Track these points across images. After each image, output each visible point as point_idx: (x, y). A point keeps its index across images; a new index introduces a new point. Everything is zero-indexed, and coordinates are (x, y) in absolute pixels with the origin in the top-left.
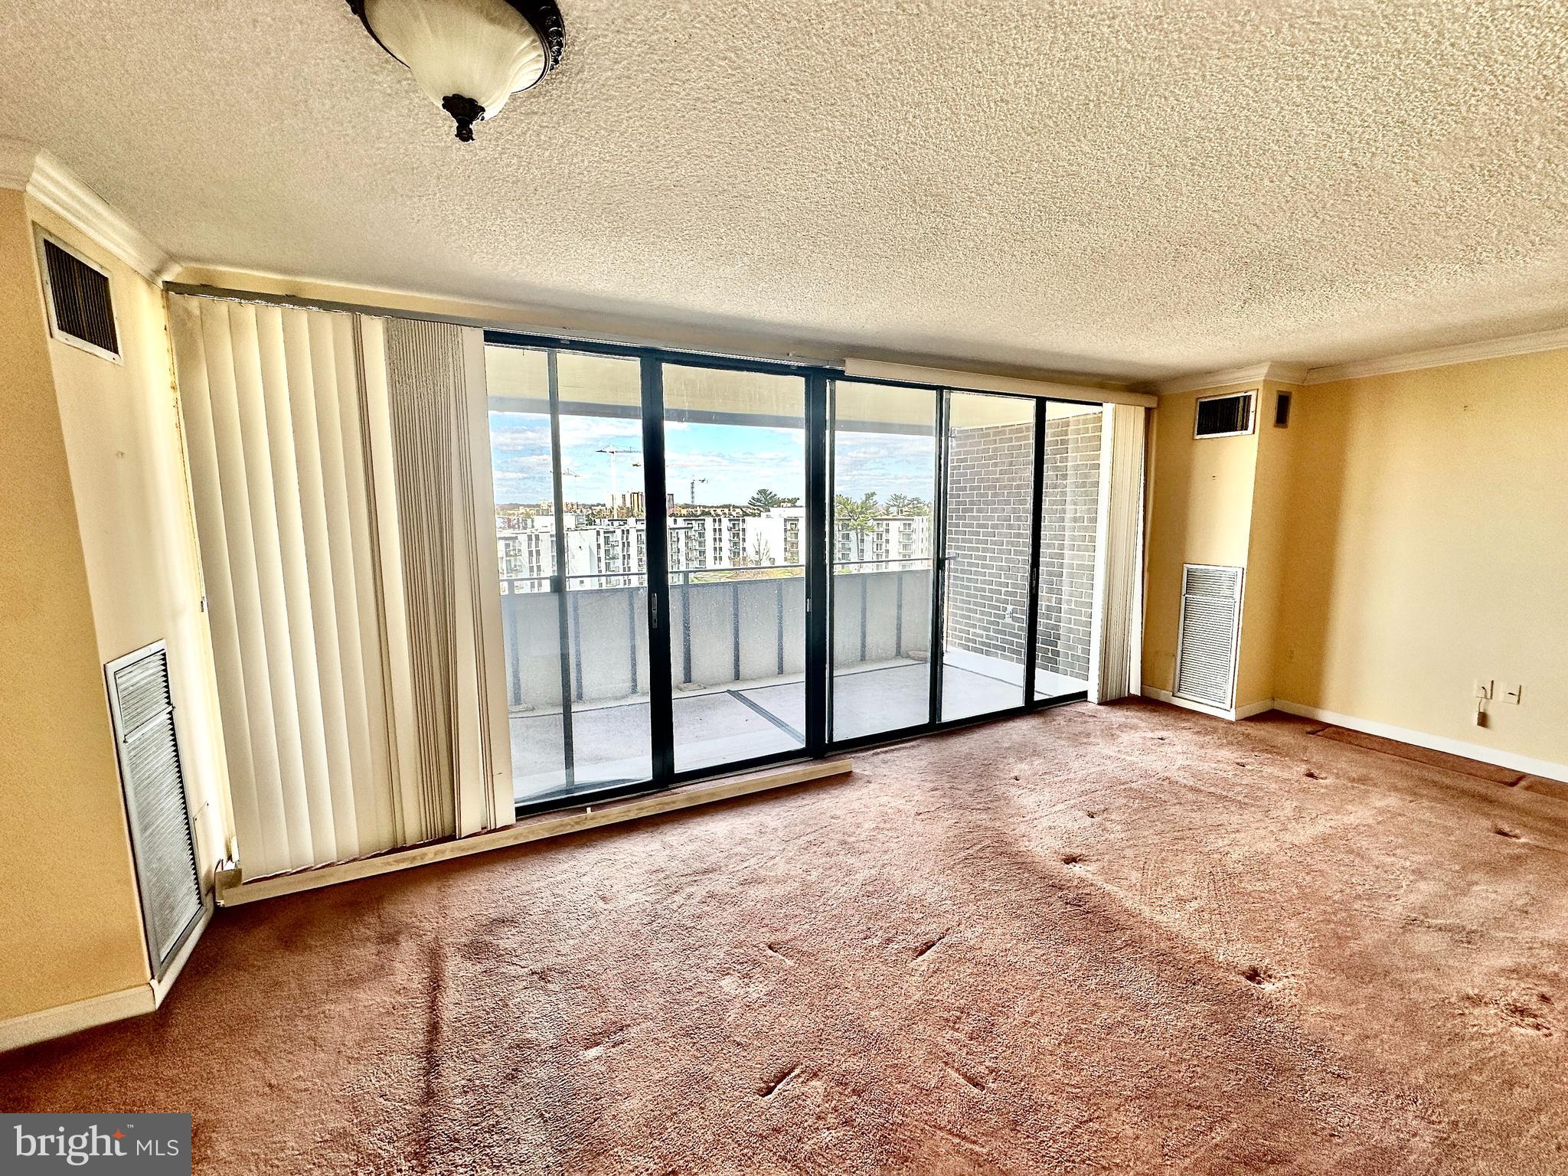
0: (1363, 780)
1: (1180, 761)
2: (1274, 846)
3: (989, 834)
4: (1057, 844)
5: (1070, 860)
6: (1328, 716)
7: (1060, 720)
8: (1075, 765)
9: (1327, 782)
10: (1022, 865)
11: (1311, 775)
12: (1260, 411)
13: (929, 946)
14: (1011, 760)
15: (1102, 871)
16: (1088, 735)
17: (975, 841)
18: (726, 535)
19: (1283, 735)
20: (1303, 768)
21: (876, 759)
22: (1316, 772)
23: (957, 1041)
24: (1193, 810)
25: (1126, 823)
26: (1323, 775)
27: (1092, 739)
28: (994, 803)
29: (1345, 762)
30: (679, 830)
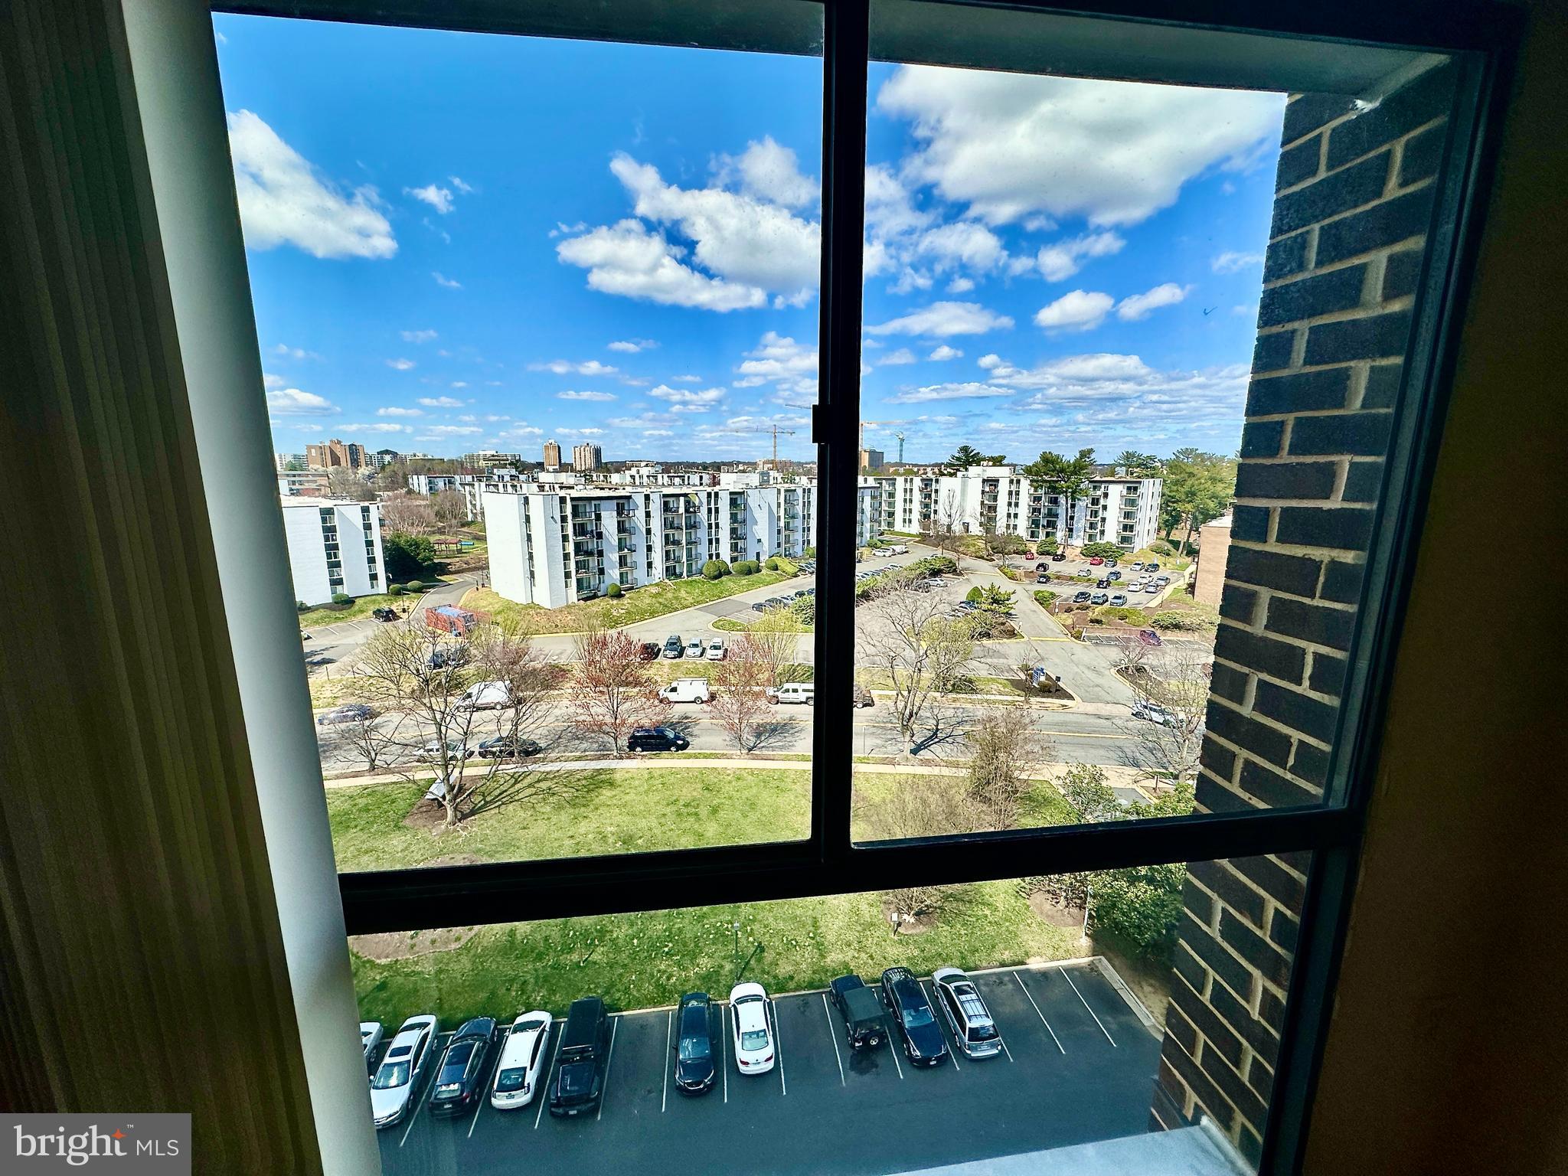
18: (917, 496)
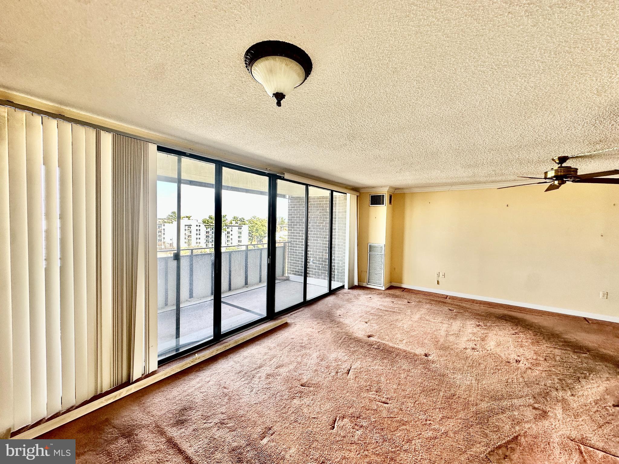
0: (420, 302)
1: (379, 303)
2: (411, 322)
3: (343, 334)
4: (363, 333)
5: (369, 336)
6: (404, 286)
7: (340, 296)
8: (353, 308)
9: (413, 304)
10: (358, 341)
11: (409, 302)
12: (386, 200)
13: (349, 371)
14: (334, 310)
15: (379, 338)
16: (351, 299)
17: (341, 337)
19: (398, 292)
20: (406, 301)
21: (292, 316)
22: (409, 301)
23: (374, 394)
24: (390, 317)
25: (376, 323)
26: (411, 302)
27: (353, 300)
28: (339, 324)
29: (413, 297)
30: (237, 355)
